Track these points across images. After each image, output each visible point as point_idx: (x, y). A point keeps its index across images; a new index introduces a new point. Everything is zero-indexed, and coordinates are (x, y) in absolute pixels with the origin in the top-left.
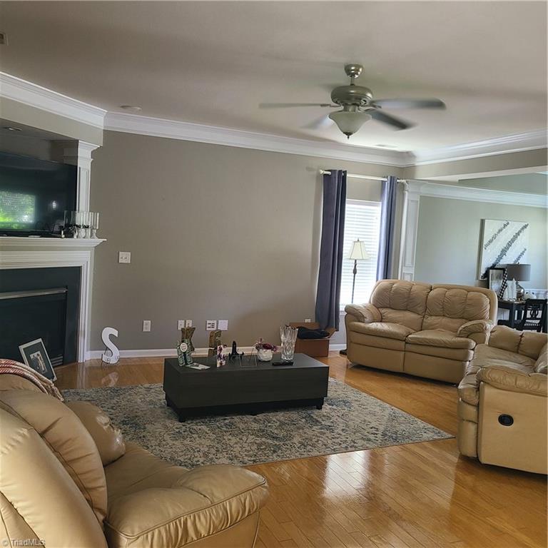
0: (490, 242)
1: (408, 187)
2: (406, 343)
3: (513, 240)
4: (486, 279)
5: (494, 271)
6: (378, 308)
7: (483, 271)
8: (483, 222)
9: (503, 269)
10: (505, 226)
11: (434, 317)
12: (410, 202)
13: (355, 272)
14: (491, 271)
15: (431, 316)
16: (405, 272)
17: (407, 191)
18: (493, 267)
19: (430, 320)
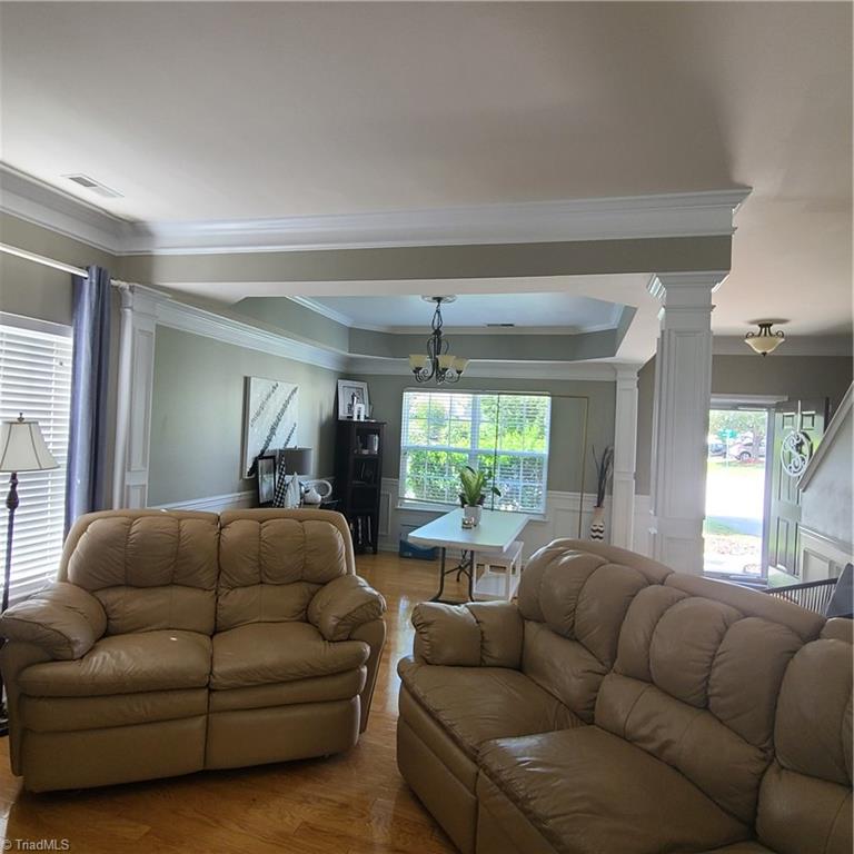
0: (258, 414)
1: (131, 300)
2: (211, 691)
3: (283, 411)
4: (253, 476)
5: (264, 461)
6: (92, 592)
7: (249, 465)
8: (247, 381)
9: (273, 457)
10: (274, 388)
11: (240, 591)
12: (137, 332)
13: (12, 502)
14: (260, 462)
15: (234, 588)
16: (132, 484)
17: (131, 308)
18: (261, 456)
19: (235, 600)
